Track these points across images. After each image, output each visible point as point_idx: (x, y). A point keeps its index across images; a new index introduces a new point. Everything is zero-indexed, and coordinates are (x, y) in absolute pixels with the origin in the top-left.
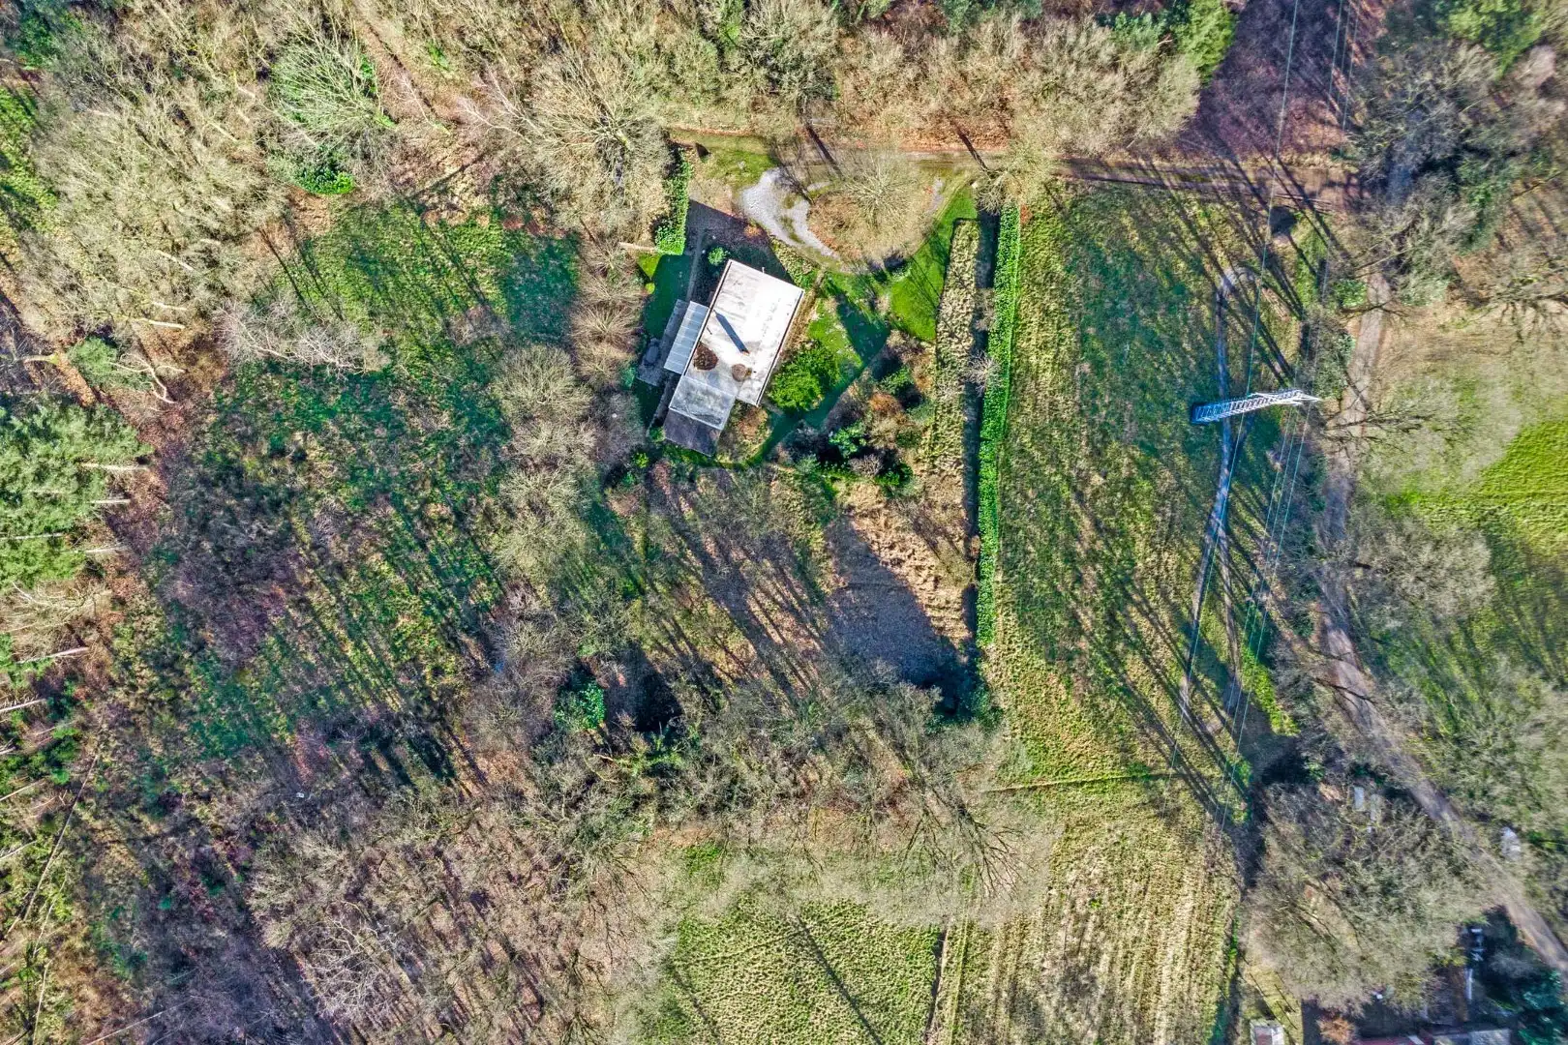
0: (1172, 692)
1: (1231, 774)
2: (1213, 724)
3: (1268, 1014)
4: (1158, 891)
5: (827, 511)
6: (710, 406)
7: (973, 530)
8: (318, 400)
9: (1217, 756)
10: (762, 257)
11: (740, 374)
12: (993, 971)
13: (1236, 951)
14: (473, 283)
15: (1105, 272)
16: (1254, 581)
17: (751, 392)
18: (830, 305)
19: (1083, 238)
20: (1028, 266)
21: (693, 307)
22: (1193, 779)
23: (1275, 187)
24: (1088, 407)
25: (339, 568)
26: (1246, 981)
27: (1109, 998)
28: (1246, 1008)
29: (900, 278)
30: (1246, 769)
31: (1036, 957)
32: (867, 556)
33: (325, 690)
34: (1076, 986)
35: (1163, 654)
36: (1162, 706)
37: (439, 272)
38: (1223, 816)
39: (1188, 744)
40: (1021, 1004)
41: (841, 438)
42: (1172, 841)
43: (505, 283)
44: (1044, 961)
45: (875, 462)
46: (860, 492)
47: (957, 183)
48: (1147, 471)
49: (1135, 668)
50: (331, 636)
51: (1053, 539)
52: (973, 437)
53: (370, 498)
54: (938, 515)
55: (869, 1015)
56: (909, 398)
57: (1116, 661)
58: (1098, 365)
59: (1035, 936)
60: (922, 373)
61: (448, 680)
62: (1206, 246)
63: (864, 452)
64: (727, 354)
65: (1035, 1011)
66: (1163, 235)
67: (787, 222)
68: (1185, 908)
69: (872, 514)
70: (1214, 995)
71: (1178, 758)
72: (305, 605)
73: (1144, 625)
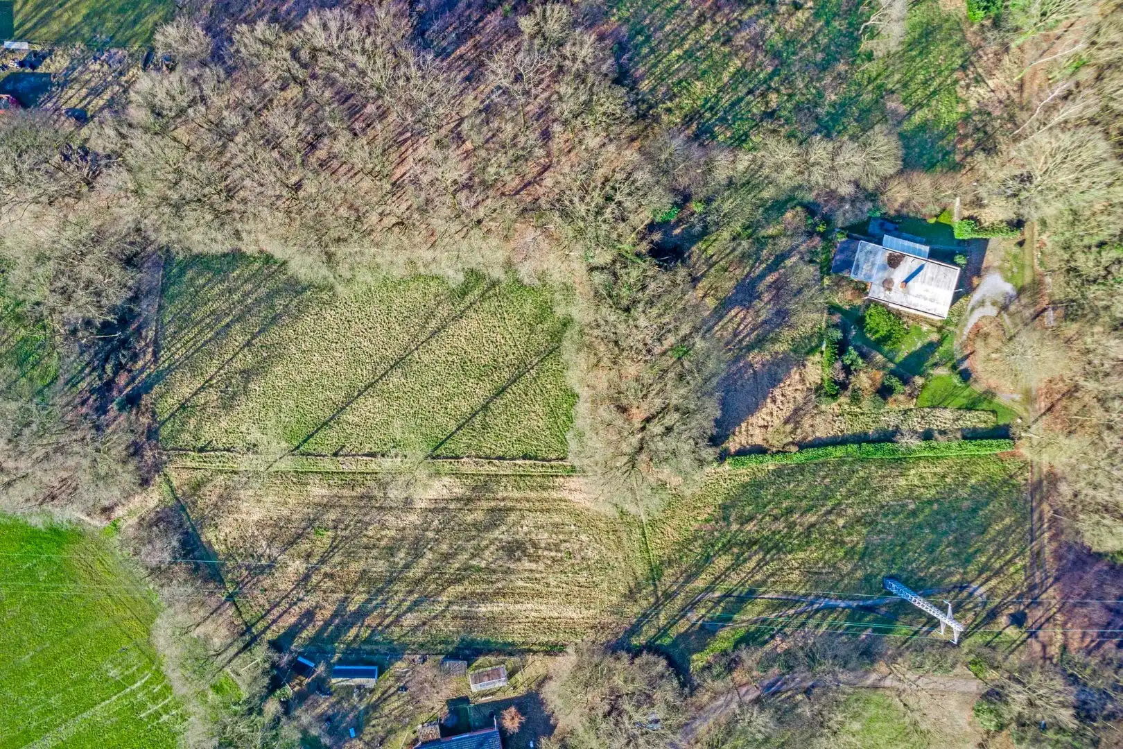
0: (710, 589)
1: (663, 632)
2: (693, 616)
3: (511, 675)
4: (579, 594)
5: (803, 351)
6: (865, 268)
7: (802, 446)
8: (835, 14)
9: (673, 622)
10: (964, 288)
11: (887, 284)
12: (516, 494)
13: (554, 650)
14: (920, 106)
15: (974, 511)
16: (788, 630)
17: (876, 292)
18: (935, 337)
19: (994, 494)
20: (972, 461)
21: (926, 249)
22: (657, 606)
23: (1038, 612)
24: (886, 510)
25: (728, 41)
26: (530, 658)
27: (508, 571)
28: (513, 661)
29: (956, 380)
30: (667, 641)
31: (529, 521)
32: (775, 381)
33: (648, 38)
34: (514, 549)
35: (734, 579)
36: (700, 583)
37: (925, 83)
38: (635, 630)
39: (679, 601)
40: (497, 516)
41: (853, 353)
42: (615, 599)
43: (923, 127)
44: (526, 527)
45: (842, 376)
46: (816, 370)
47: (1019, 409)
48: (850, 554)
49: (723, 562)
50: (684, 39)
51: (800, 499)
52: (860, 439)
53: (776, 55)
54: (806, 422)
55: (479, 418)
56: (884, 392)
57: (726, 548)
58: (914, 513)
59: (542, 518)
60: (900, 401)
61: (665, 118)
62: (997, 573)
63: (847, 370)
64: (899, 274)
65: (494, 525)
66: (1002, 545)
67: (982, 303)
68: (570, 613)
69: (803, 380)
70: (518, 639)
71: (669, 596)
72: (701, 19)
73: (751, 564)
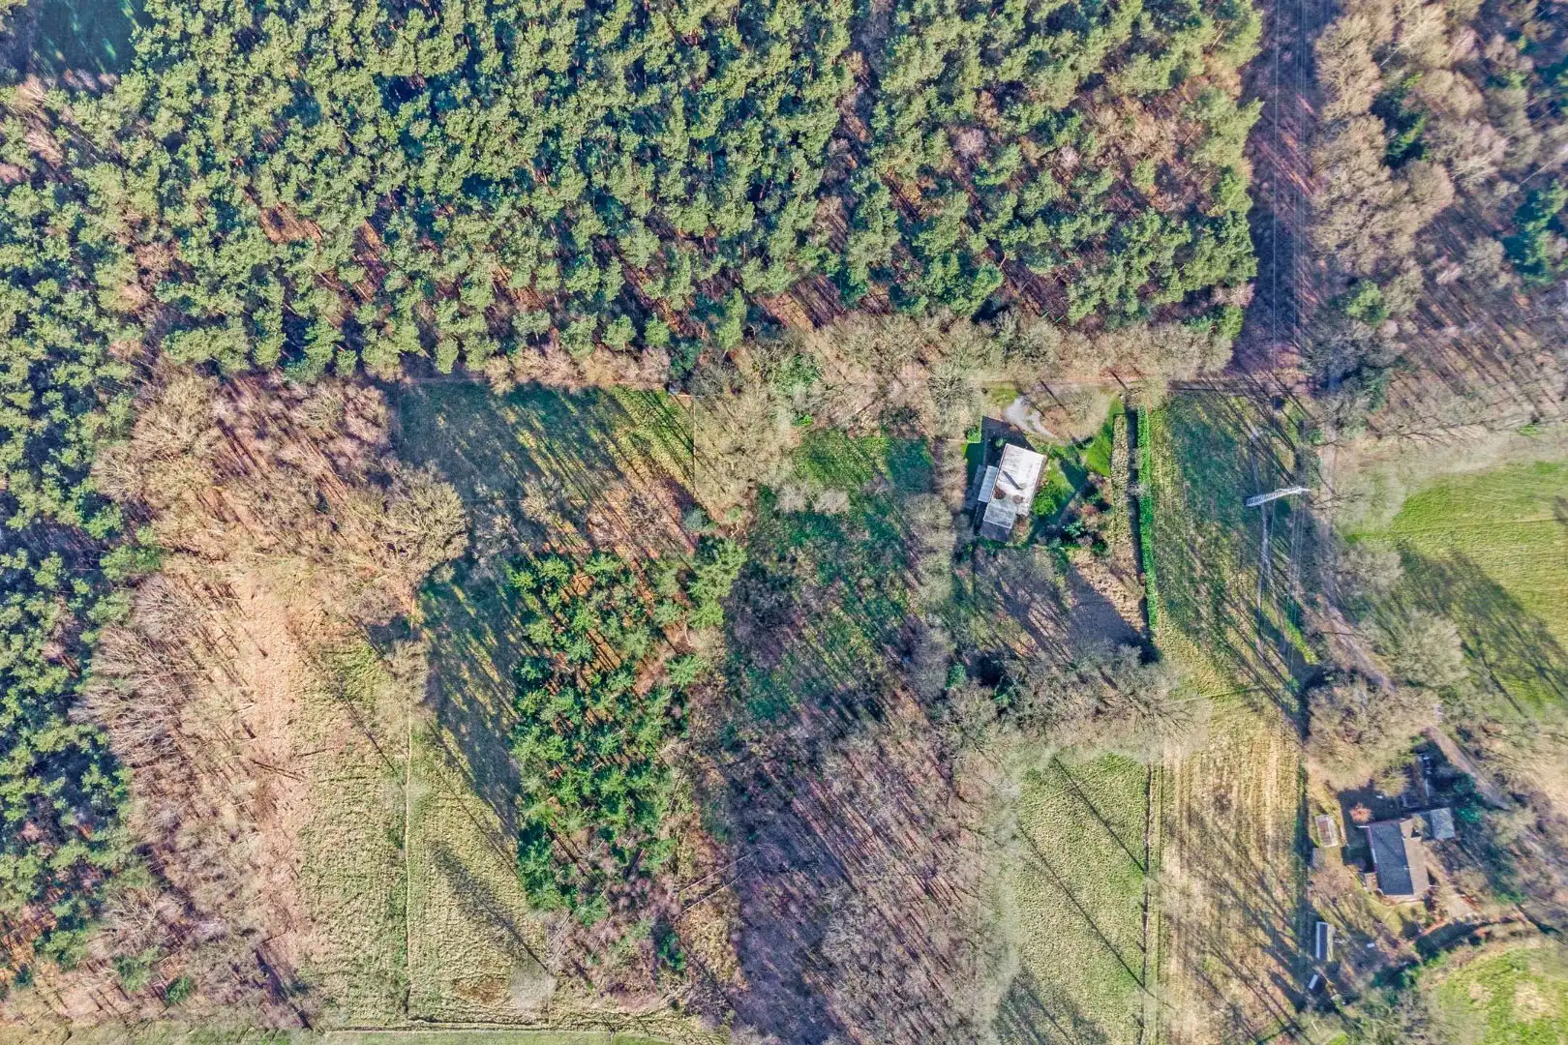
0: (1253, 646)
1: (1288, 685)
2: (1275, 661)
3: (1323, 812)
4: (1258, 750)
5: (1065, 566)
6: (1003, 517)
7: (1141, 570)
8: (801, 529)
9: (1280, 677)
10: (1020, 440)
11: (1018, 500)
12: (1177, 802)
13: (1303, 777)
14: (874, 465)
15: (1192, 435)
16: (1287, 585)
17: (1024, 509)
18: (1057, 462)
19: (1179, 419)
20: (1153, 435)
21: (990, 468)
22: (1268, 691)
23: (1272, 387)
24: (1191, 503)
25: (818, 615)
26: (1309, 796)
27: (1239, 811)
28: (1313, 811)
29: (1090, 446)
30: (1296, 683)
31: (1197, 791)
32: (1088, 588)
33: (814, 680)
34: (1222, 805)
35: (1245, 626)
36: (1249, 655)
37: (857, 461)
38: (1286, 708)
39: (1263, 672)
40: (1193, 818)
41: (1071, 528)
42: (1262, 724)
43: (890, 464)
44: (1202, 792)
45: (1089, 539)
46: (1081, 556)
47: (1113, 397)
48: (1225, 533)
49: (1232, 636)
50: (817, 652)
51: (1182, 573)
52: (1135, 522)
53: (831, 579)
54: (1122, 564)
55: (1114, 829)
56: (1103, 506)
57: (1221, 632)
58: (1194, 482)
59: (1197, 780)
60: (1106, 492)
61: (879, 669)
62: (1240, 417)
63: (1083, 535)
64: (1011, 491)
65: (1201, 822)
66: (1219, 414)
67: (1029, 422)
68: (1273, 758)
69: (1088, 566)
70: (1294, 804)
71: (1258, 680)
72: (800, 636)
73: (1234, 613)
